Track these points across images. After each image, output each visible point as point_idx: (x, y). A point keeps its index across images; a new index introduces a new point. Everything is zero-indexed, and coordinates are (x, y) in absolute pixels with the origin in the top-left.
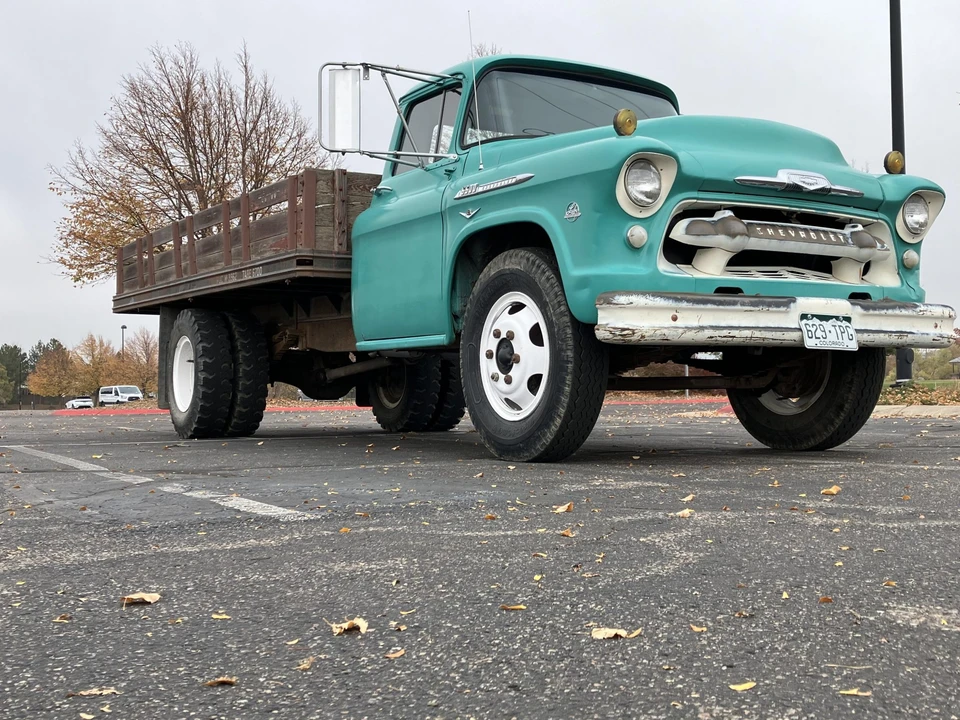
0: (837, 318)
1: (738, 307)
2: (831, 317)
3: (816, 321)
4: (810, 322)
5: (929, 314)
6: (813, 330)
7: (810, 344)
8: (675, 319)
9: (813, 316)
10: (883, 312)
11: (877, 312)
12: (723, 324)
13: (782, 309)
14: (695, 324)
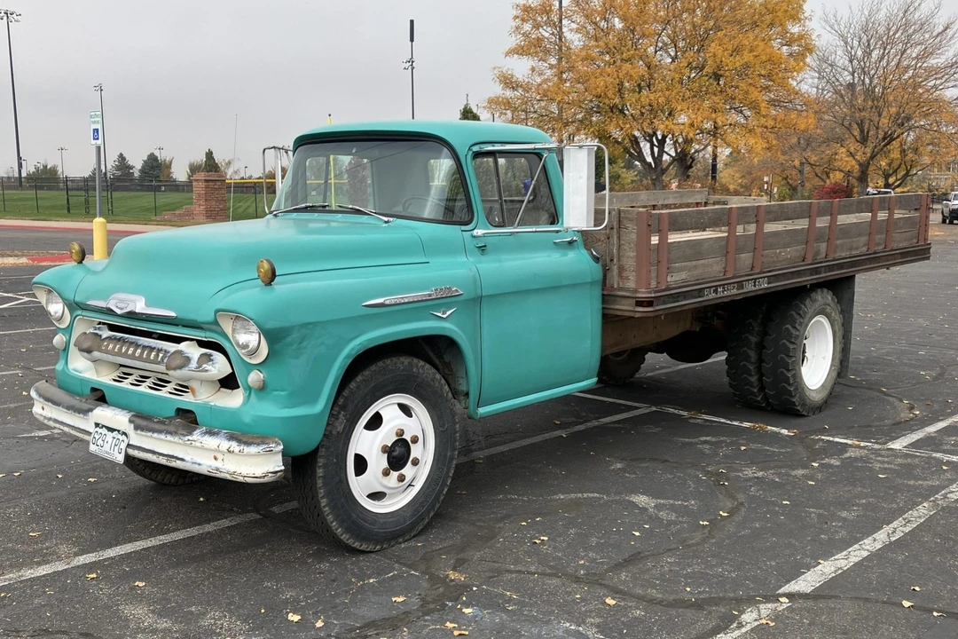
0: (119, 431)
1: (61, 408)
2: (115, 430)
3: (104, 431)
4: (100, 430)
5: (198, 444)
6: (97, 437)
7: (93, 448)
8: (43, 409)
9: (103, 426)
10: (150, 434)
11: (143, 433)
12: (60, 419)
13: (82, 415)
14: (49, 415)
